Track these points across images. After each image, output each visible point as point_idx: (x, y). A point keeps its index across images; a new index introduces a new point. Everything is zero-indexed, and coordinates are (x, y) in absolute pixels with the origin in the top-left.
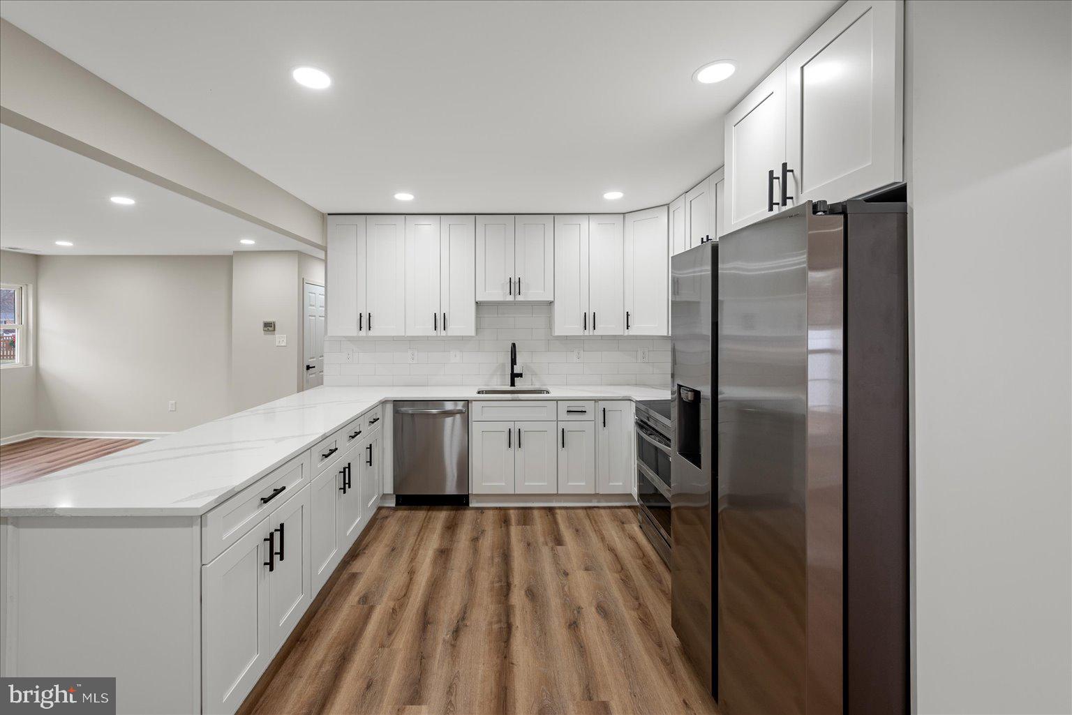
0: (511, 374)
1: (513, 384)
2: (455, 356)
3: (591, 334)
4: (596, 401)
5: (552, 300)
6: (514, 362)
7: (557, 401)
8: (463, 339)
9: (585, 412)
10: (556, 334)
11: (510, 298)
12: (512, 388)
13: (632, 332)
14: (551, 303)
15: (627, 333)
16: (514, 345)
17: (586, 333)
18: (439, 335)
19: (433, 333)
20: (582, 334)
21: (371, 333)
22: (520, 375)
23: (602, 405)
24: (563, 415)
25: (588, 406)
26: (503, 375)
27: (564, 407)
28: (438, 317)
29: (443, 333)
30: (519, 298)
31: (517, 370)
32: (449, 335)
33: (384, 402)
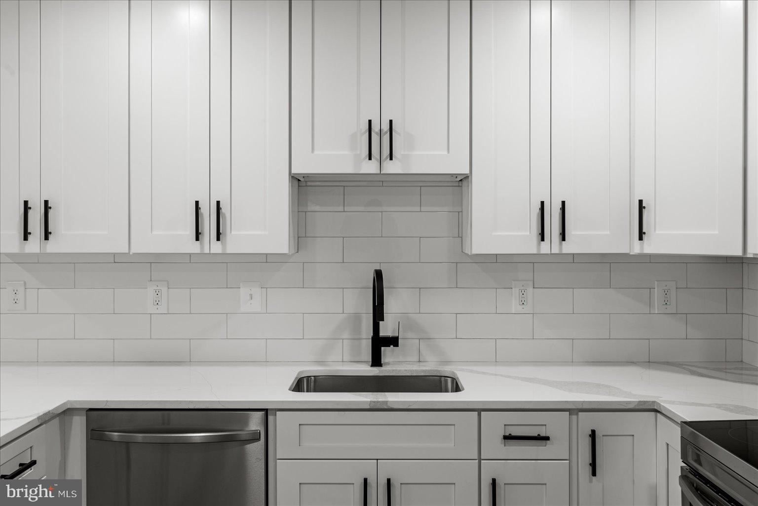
0: (373, 339)
1: (376, 361)
2: (251, 296)
3: (556, 250)
4: (574, 410)
5: (467, 171)
6: (378, 314)
7: (479, 411)
8: (267, 259)
9: (547, 438)
10: (475, 251)
11: (370, 167)
12: (375, 371)
13: (650, 247)
14: (462, 181)
15: (637, 248)
16: (379, 275)
17: (545, 248)
18: (207, 251)
19: (194, 247)
20: (534, 251)
21: (52, 246)
22: (393, 341)
23: (587, 422)
24: (493, 446)
25: (555, 425)
26: (356, 339)
27: (495, 426)
28: (204, 210)
29: (216, 247)
30: (391, 168)
31: (386, 330)
32: (228, 251)
33: (66, 413)
